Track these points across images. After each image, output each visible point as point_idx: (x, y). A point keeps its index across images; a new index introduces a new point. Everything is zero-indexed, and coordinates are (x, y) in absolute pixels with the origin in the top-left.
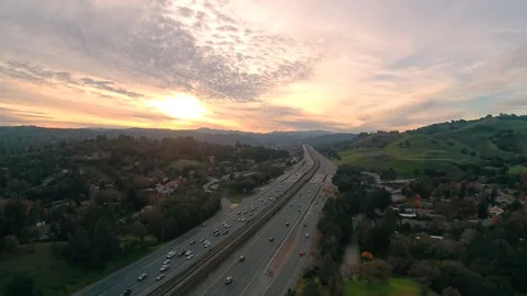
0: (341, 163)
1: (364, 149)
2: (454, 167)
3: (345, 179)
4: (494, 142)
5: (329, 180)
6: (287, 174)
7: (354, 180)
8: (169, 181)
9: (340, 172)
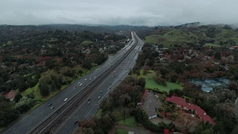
0: (146, 42)
1: (156, 35)
2: (185, 44)
3: (146, 48)
4: (206, 34)
5: (141, 48)
6: (126, 46)
7: (149, 49)
8: (85, 49)
9: (145, 46)
